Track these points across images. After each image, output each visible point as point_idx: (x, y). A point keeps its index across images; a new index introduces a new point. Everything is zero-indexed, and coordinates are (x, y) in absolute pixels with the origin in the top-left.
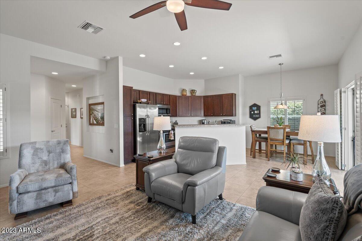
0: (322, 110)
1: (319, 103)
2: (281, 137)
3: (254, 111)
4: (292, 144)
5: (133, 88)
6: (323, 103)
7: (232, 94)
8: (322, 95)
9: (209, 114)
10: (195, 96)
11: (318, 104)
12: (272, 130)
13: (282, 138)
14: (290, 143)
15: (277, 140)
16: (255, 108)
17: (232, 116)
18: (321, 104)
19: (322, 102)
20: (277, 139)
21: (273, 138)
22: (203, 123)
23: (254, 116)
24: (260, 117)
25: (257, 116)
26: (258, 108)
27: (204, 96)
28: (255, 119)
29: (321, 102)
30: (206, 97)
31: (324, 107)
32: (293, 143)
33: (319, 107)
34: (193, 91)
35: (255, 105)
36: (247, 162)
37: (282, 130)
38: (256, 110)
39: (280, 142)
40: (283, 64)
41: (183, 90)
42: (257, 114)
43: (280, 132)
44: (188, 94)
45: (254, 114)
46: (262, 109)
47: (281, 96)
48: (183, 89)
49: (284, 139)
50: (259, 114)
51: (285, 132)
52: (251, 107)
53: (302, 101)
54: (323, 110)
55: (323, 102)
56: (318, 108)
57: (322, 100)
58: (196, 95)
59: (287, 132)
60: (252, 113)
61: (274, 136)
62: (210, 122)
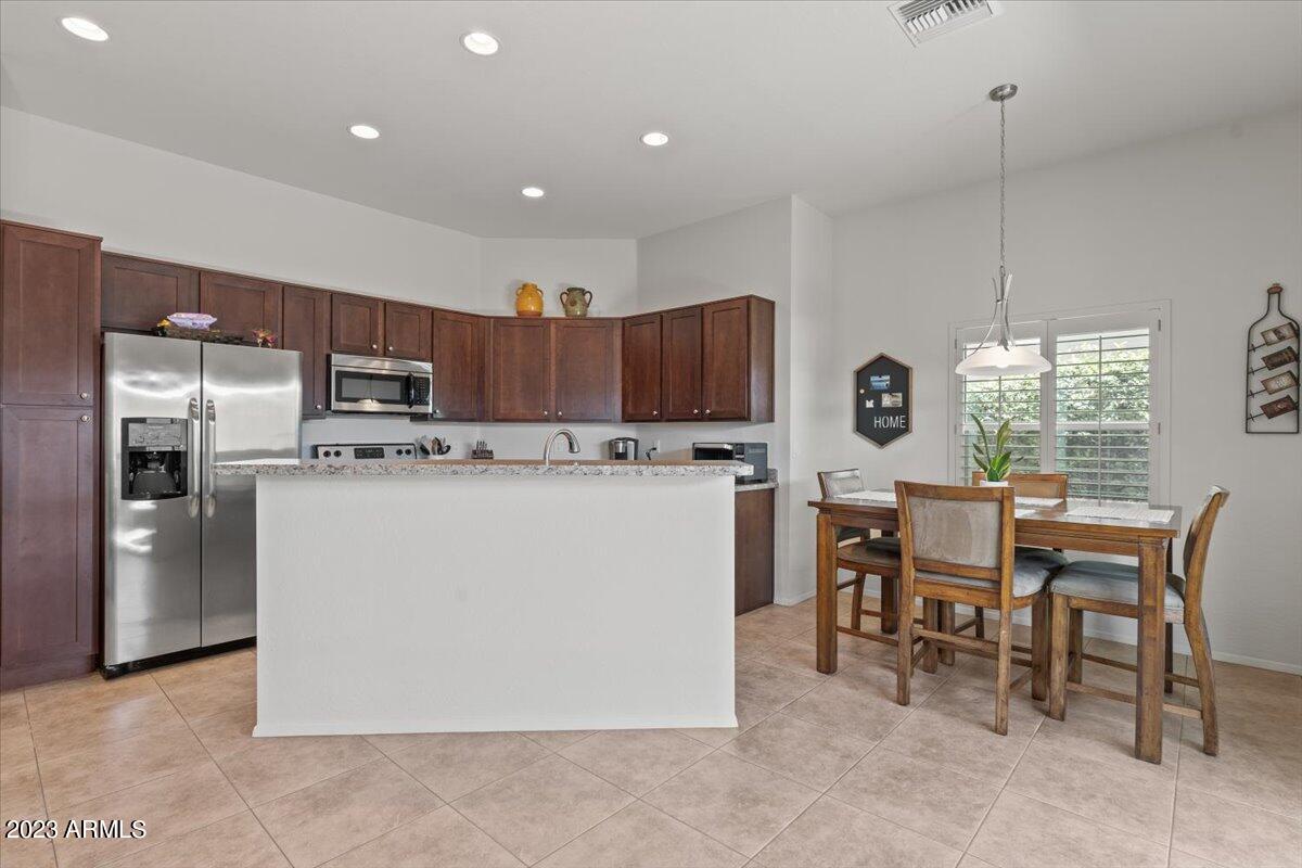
0: (1274, 385)
1: (1257, 340)
2: (981, 555)
3: (877, 395)
4: (1058, 602)
5: (105, 246)
6: (1282, 338)
7: (748, 299)
8: (1276, 291)
9: (644, 410)
10: (584, 317)
11: (1251, 349)
12: (928, 502)
13: (989, 561)
14: (1045, 595)
15: (954, 570)
16: (881, 381)
17: (742, 417)
18: (1268, 343)
19: (1276, 331)
20: (954, 565)
21: (935, 556)
22: (622, 456)
23: (879, 422)
24: (905, 429)
25: (894, 422)
26: (901, 377)
27: (624, 319)
28: (882, 438)
29: (1273, 337)
30: (630, 324)
31: (1291, 367)
32: (1068, 598)
33: (1257, 362)
34: (574, 295)
35: (882, 364)
36: (739, 711)
37: (990, 510)
38: (891, 390)
39: (977, 589)
40: (1014, 88)
41: (526, 290)
42: (893, 411)
43: (972, 519)
44: (552, 309)
45: (880, 410)
46: (919, 386)
47: (1003, 294)
48: (525, 286)
49: (999, 569)
50: (904, 410)
51: (1007, 518)
52: (862, 376)
53: (1147, 331)
54: (1285, 381)
55: (1286, 332)
56: (1250, 372)
57: (1275, 321)
58: (589, 316)
59: (1021, 525)
60: (870, 404)
61: (938, 544)
62: (659, 450)
